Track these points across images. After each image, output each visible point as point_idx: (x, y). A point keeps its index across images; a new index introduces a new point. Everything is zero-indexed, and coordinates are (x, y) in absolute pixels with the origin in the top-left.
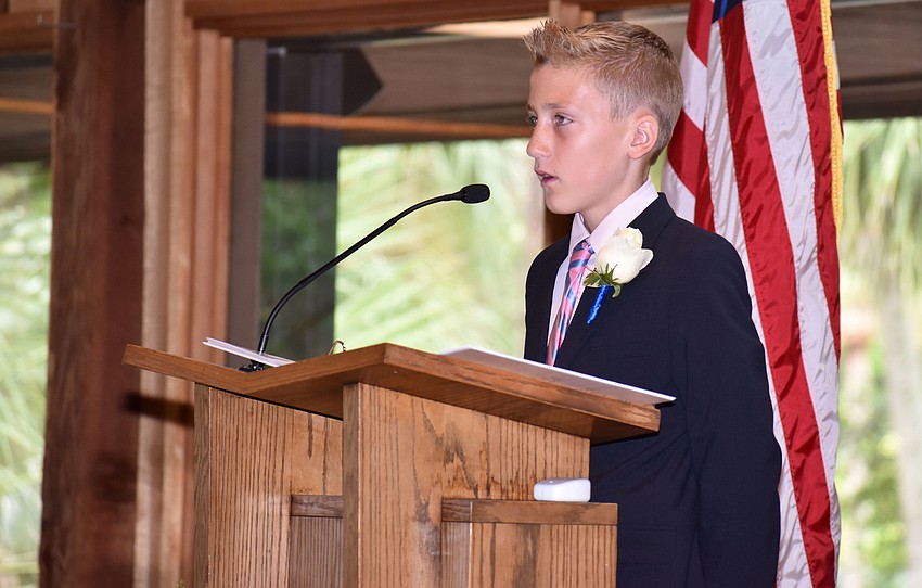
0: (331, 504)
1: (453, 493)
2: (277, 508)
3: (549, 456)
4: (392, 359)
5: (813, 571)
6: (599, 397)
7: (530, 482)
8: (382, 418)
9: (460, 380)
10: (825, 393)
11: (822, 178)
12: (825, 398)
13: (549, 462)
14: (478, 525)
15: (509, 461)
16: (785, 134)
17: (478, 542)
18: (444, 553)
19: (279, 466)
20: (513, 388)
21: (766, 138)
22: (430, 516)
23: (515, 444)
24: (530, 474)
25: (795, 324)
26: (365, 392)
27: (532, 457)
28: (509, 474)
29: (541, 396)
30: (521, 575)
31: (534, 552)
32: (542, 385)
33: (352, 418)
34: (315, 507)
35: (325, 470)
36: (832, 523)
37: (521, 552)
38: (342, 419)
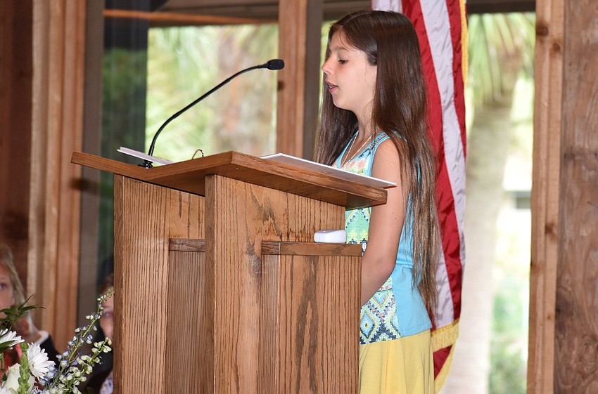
0: (193, 243)
1: (268, 238)
2: (162, 246)
3: (322, 217)
4: (237, 160)
5: (451, 280)
6: (352, 183)
7: (312, 232)
8: (228, 195)
9: (274, 173)
10: (458, 179)
11: (457, 55)
12: (458, 182)
13: (322, 221)
14: (283, 256)
15: (300, 219)
16: (437, 29)
17: (283, 266)
18: (263, 272)
19: (163, 222)
20: (304, 178)
21: (425, 32)
22: (255, 251)
23: (303, 209)
24: (311, 227)
25: (441, 139)
26: (219, 179)
27: (313, 217)
28: (300, 227)
29: (320, 182)
30: (307, 285)
31: (315, 272)
32: (321, 176)
33: (211, 195)
34: (184, 246)
35: (189, 224)
36: (461, 252)
37: (307, 272)
38: (204, 196)
